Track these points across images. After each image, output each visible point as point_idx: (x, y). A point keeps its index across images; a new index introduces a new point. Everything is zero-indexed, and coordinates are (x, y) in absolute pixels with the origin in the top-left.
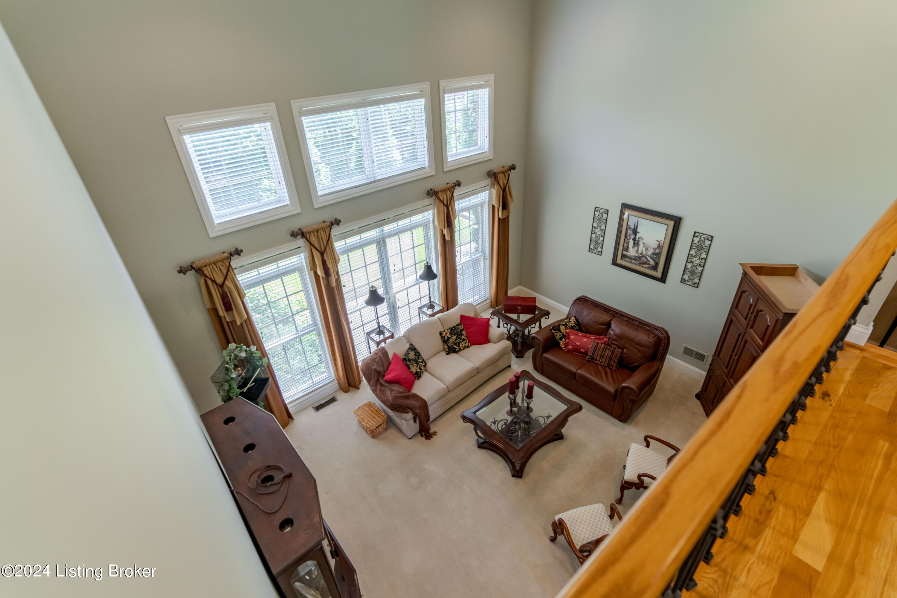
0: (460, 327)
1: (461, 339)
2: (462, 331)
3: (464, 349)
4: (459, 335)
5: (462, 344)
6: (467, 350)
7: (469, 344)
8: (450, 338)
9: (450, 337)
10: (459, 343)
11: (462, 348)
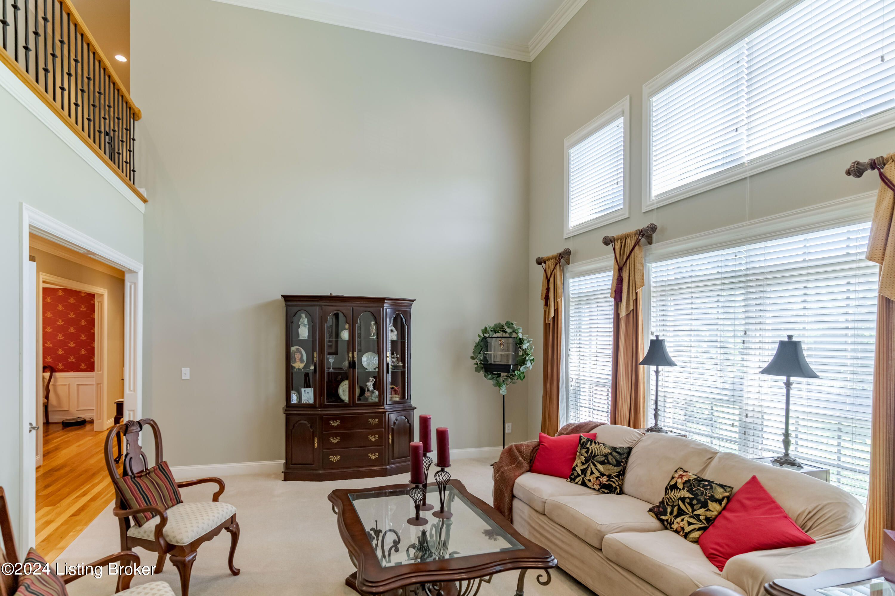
0: (720, 490)
1: (693, 510)
2: (713, 499)
3: (677, 532)
4: (699, 501)
5: (683, 520)
6: (679, 539)
7: (696, 535)
8: (678, 488)
9: (680, 486)
10: (681, 512)
11: (675, 526)
